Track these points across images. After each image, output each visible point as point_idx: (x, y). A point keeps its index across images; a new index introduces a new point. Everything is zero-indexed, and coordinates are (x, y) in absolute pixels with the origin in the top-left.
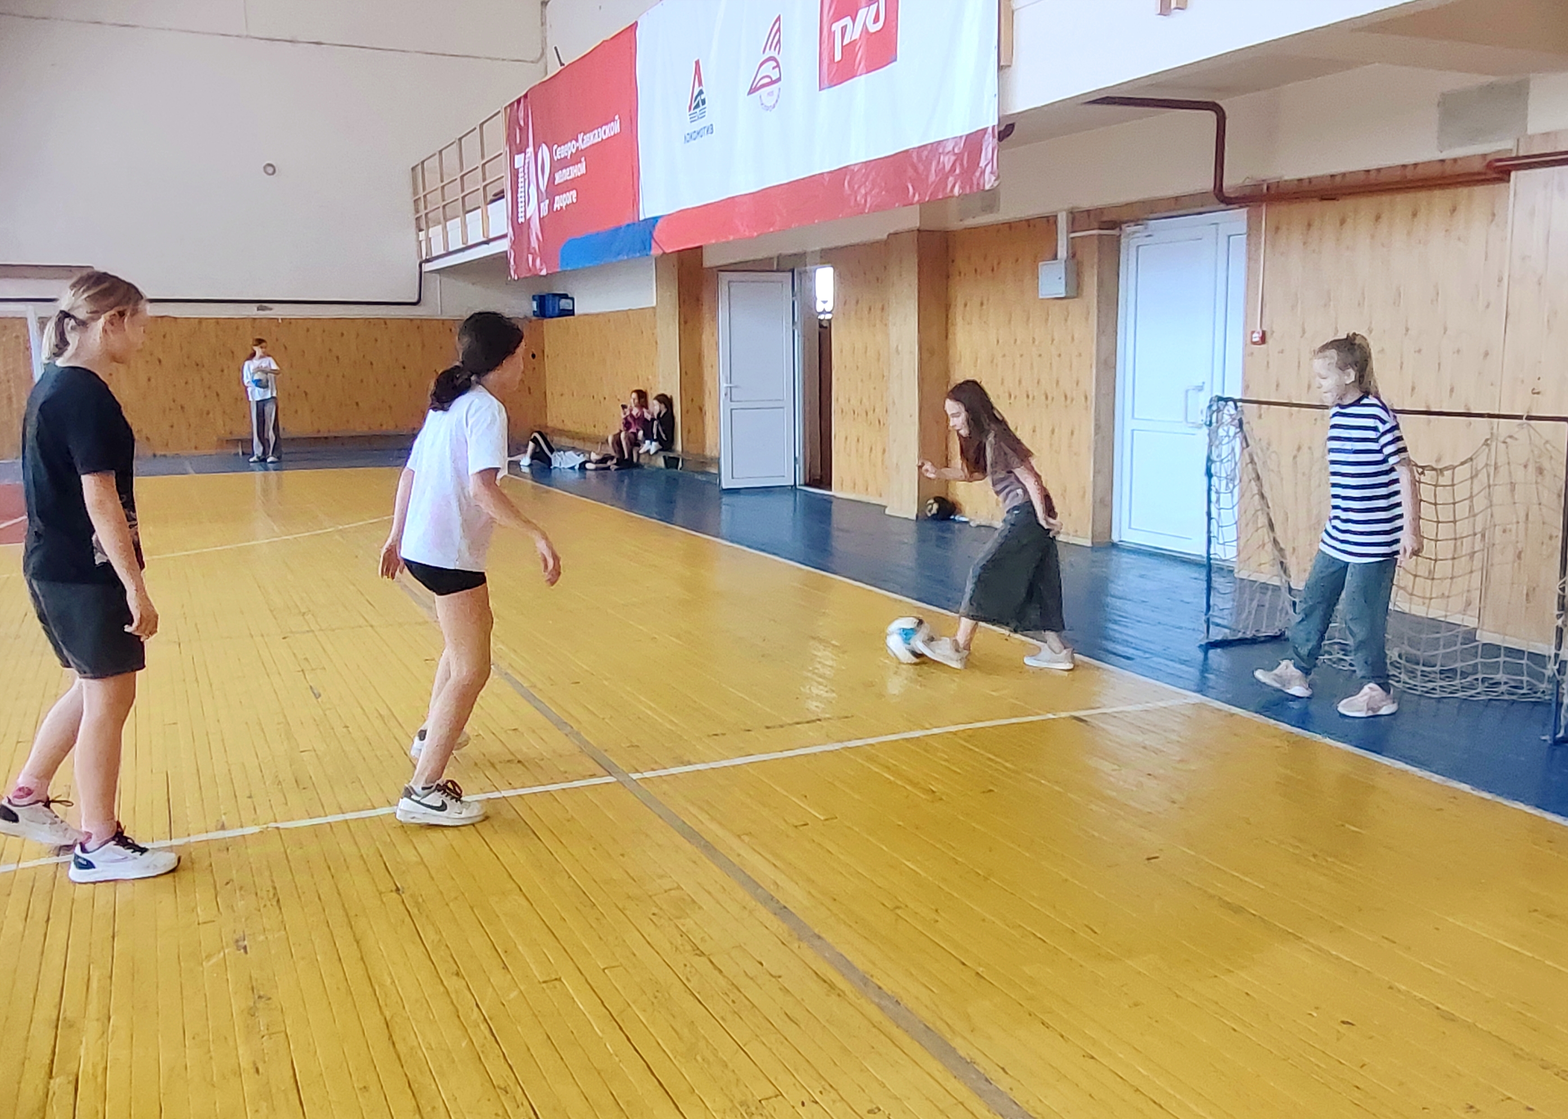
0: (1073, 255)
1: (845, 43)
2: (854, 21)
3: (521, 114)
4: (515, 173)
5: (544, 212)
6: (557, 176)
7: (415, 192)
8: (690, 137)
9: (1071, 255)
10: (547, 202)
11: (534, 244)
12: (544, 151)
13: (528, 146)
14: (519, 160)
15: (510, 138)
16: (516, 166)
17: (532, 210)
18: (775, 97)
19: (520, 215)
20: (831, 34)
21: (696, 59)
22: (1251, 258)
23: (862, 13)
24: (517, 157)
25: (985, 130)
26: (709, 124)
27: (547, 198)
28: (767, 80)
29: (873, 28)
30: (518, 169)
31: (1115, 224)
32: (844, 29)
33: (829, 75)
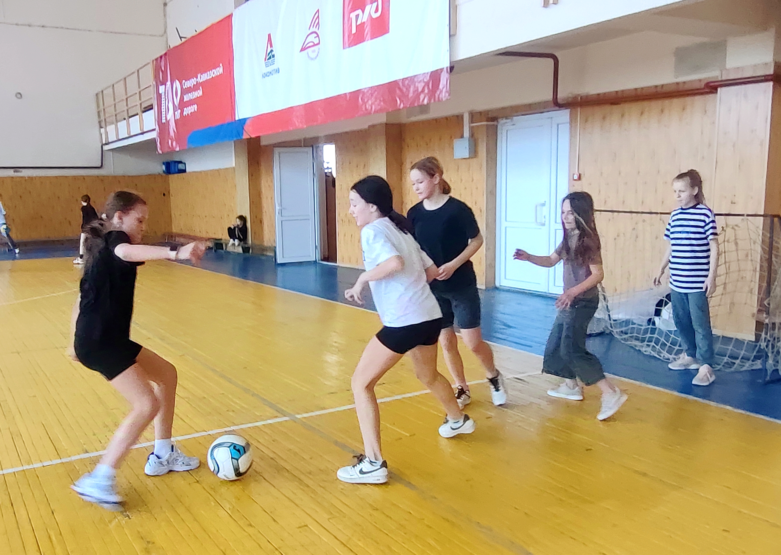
0: (472, 135)
1: (358, 23)
2: (363, 12)
3: (163, 63)
4: (159, 96)
5: (178, 116)
6: (185, 97)
7: (98, 107)
8: (265, 75)
9: (471, 135)
10: (179, 111)
11: (172, 134)
12: (177, 84)
13: (167, 81)
14: (162, 89)
15: (156, 77)
16: (160, 92)
17: (171, 116)
18: (316, 53)
19: (163, 118)
20: (350, 19)
21: (269, 33)
22: (572, 136)
23: (368, 8)
24: (160, 87)
25: (442, 70)
26: (277, 68)
27: (179, 109)
28: (312, 44)
29: (375, 16)
30: (161, 94)
31: (494, 119)
32: (357, 16)
33: (349, 40)
